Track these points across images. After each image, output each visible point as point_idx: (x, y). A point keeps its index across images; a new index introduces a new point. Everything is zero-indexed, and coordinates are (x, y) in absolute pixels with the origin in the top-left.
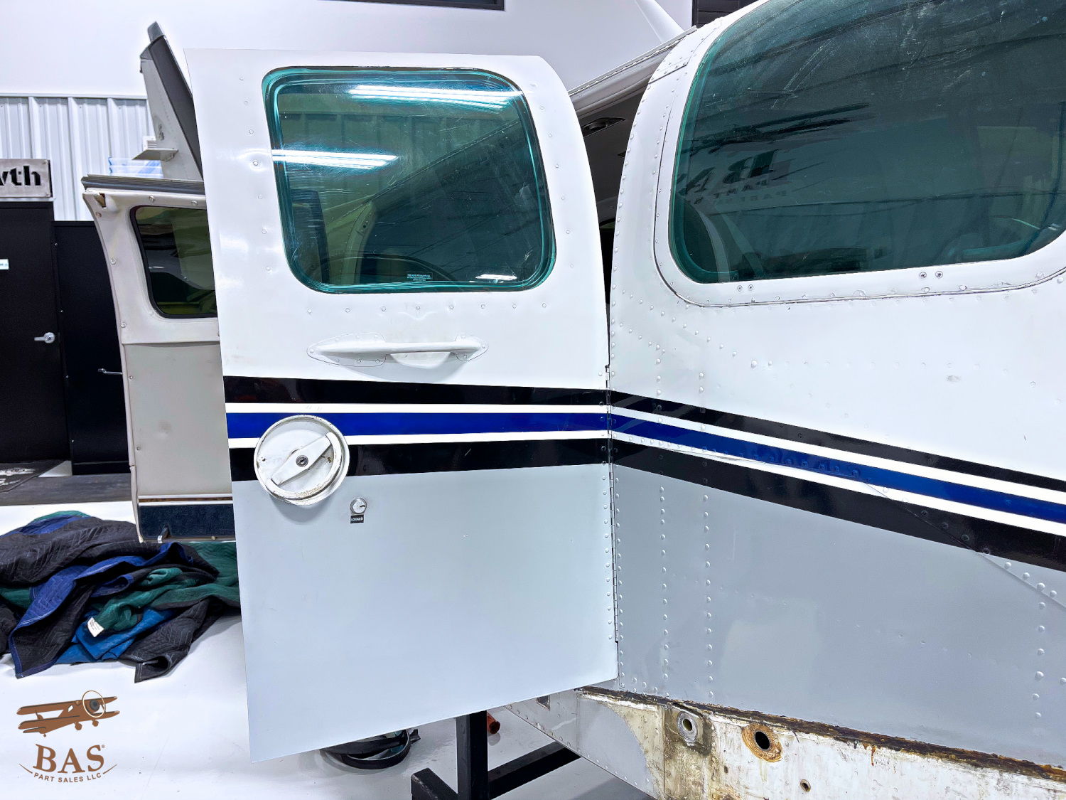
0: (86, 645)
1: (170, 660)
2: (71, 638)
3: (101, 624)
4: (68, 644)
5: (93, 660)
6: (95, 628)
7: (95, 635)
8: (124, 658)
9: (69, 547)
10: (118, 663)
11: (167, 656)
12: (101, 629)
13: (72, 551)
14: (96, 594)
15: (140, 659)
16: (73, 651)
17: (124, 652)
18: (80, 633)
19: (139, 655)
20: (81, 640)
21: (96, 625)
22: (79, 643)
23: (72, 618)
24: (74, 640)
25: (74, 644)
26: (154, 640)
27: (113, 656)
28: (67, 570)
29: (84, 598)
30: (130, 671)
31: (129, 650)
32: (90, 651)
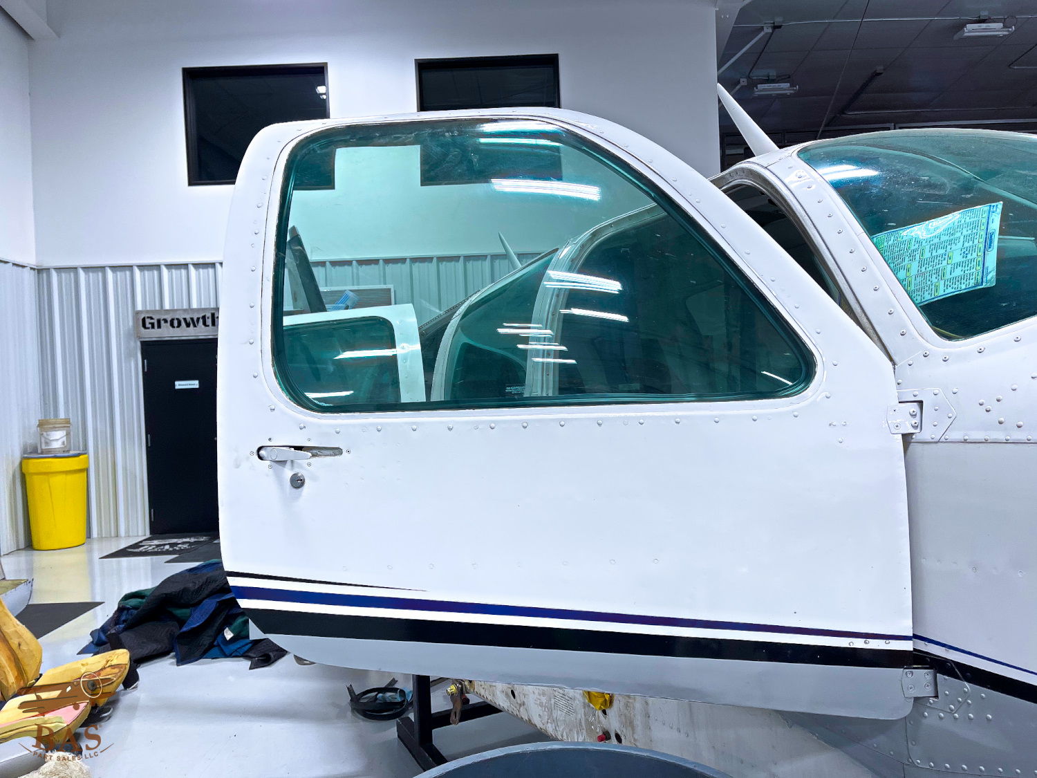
0: (222, 646)
1: (272, 656)
2: (214, 642)
3: (232, 632)
4: (211, 646)
5: (226, 656)
6: (229, 635)
7: (228, 638)
8: (245, 656)
9: (216, 581)
10: (241, 659)
11: (271, 654)
12: (232, 635)
13: (218, 583)
14: (231, 612)
15: (255, 656)
16: (215, 651)
17: (246, 652)
18: (219, 639)
19: (254, 653)
20: (220, 643)
21: (229, 632)
22: (219, 646)
23: (215, 628)
24: (215, 643)
25: (215, 646)
26: (265, 644)
27: (238, 654)
28: (215, 596)
29: (223, 616)
30: (248, 663)
31: (248, 651)
32: (225, 650)
